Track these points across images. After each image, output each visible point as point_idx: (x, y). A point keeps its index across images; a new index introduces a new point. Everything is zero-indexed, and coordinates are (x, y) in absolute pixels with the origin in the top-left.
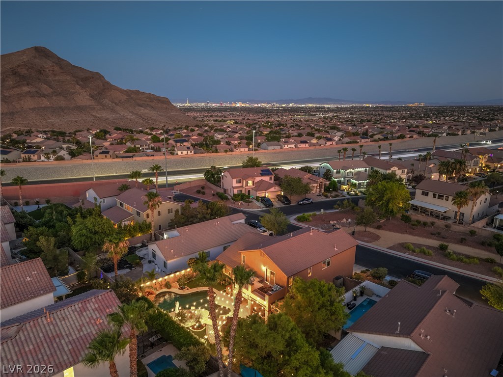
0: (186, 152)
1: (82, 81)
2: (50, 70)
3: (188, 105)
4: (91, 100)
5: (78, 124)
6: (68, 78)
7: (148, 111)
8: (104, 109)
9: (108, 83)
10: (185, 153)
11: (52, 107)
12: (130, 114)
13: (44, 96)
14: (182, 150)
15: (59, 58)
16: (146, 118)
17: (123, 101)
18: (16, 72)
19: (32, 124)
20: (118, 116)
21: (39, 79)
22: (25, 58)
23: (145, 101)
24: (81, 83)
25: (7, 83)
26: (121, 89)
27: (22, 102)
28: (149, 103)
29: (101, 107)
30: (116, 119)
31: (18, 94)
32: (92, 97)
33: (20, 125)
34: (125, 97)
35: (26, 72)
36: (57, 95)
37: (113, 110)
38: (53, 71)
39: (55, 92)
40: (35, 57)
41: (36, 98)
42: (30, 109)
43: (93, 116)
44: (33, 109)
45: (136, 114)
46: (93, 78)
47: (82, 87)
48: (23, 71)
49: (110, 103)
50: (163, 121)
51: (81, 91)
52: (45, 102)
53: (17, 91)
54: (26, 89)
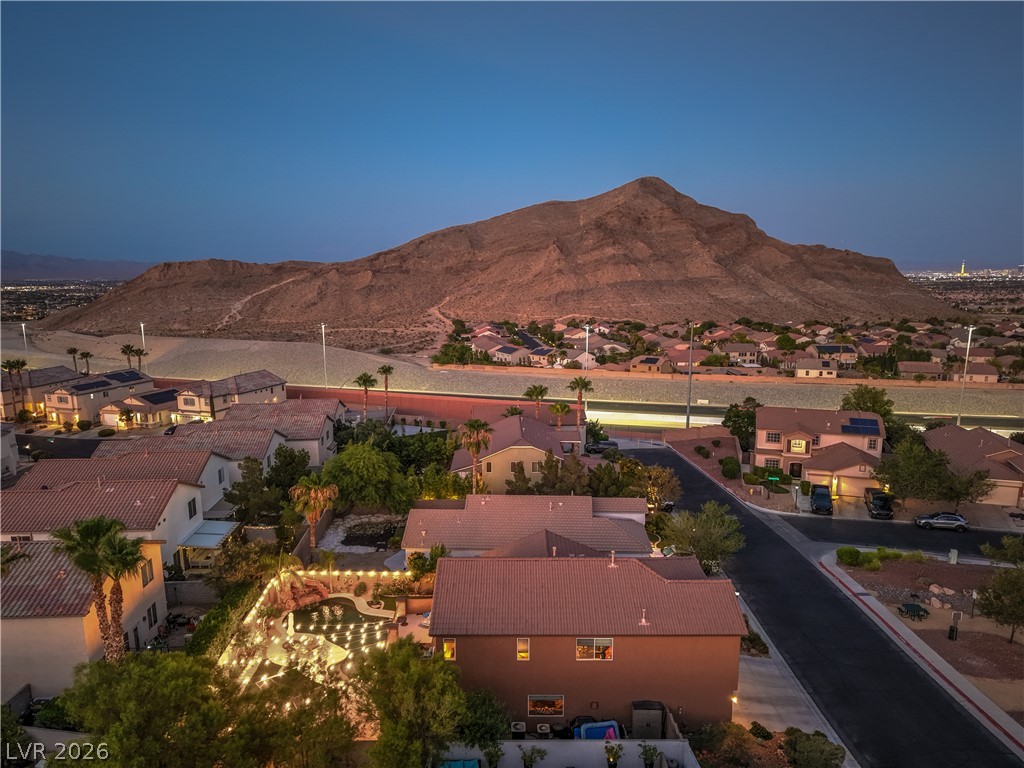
0: (818, 372)
1: (707, 233)
2: (655, 217)
3: (963, 274)
4: (716, 267)
5: (680, 312)
6: (684, 228)
7: (832, 287)
8: (737, 285)
9: (761, 234)
10: (814, 373)
11: (644, 281)
12: (790, 294)
13: (636, 262)
14: (808, 367)
15: (678, 195)
16: (824, 302)
17: (781, 267)
18: (602, 224)
19: (605, 310)
20: (762, 297)
21: (635, 234)
22: (621, 199)
23: (833, 267)
24: (704, 235)
25: (585, 243)
26: (784, 245)
27: (599, 273)
28: (840, 271)
29: (732, 280)
30: (756, 304)
31: (596, 261)
32: (719, 260)
33: (588, 311)
34: (788, 260)
35: (616, 222)
36: (658, 260)
37: (755, 286)
38: (660, 217)
39: (655, 255)
40: (636, 197)
41: (622, 266)
42: (608, 285)
43: (713, 296)
44: (613, 286)
45: (804, 294)
46: (731, 225)
47: (704, 244)
48: (613, 222)
49: (753, 271)
50: (862, 309)
51: (700, 251)
52: (635, 273)
53: (596, 254)
54: (609, 251)
